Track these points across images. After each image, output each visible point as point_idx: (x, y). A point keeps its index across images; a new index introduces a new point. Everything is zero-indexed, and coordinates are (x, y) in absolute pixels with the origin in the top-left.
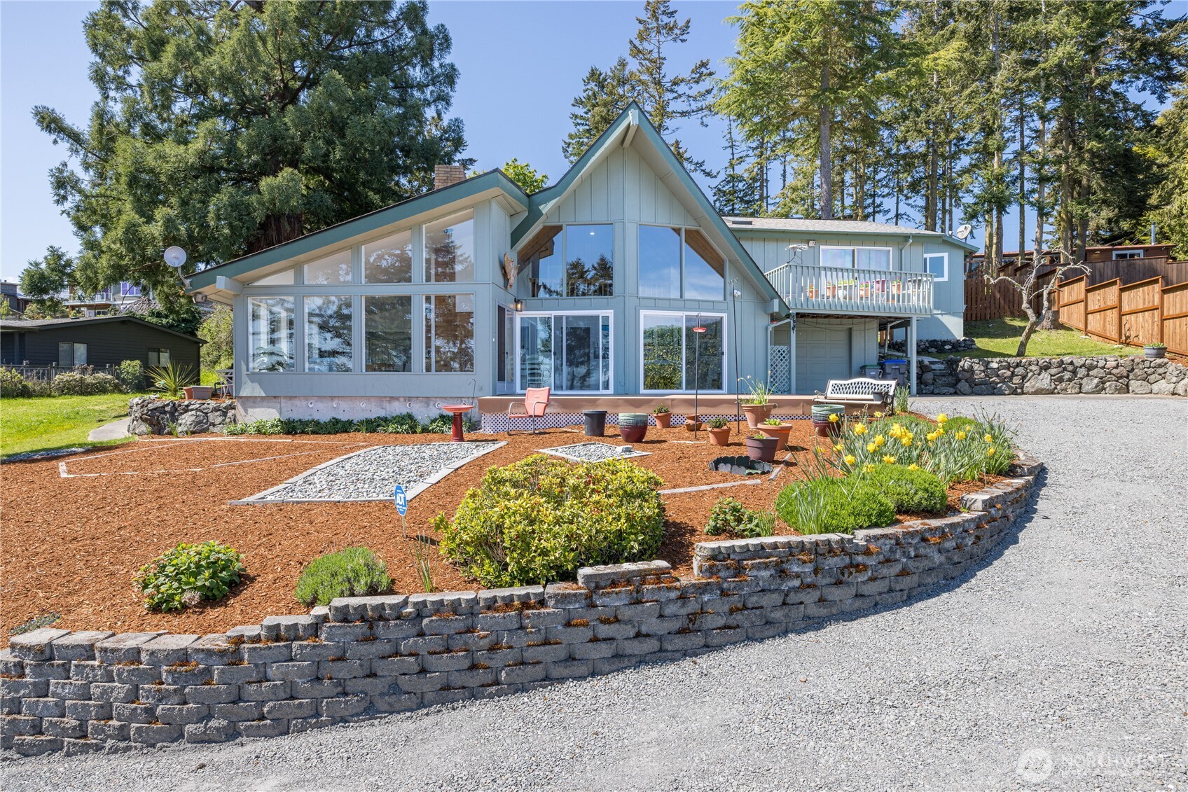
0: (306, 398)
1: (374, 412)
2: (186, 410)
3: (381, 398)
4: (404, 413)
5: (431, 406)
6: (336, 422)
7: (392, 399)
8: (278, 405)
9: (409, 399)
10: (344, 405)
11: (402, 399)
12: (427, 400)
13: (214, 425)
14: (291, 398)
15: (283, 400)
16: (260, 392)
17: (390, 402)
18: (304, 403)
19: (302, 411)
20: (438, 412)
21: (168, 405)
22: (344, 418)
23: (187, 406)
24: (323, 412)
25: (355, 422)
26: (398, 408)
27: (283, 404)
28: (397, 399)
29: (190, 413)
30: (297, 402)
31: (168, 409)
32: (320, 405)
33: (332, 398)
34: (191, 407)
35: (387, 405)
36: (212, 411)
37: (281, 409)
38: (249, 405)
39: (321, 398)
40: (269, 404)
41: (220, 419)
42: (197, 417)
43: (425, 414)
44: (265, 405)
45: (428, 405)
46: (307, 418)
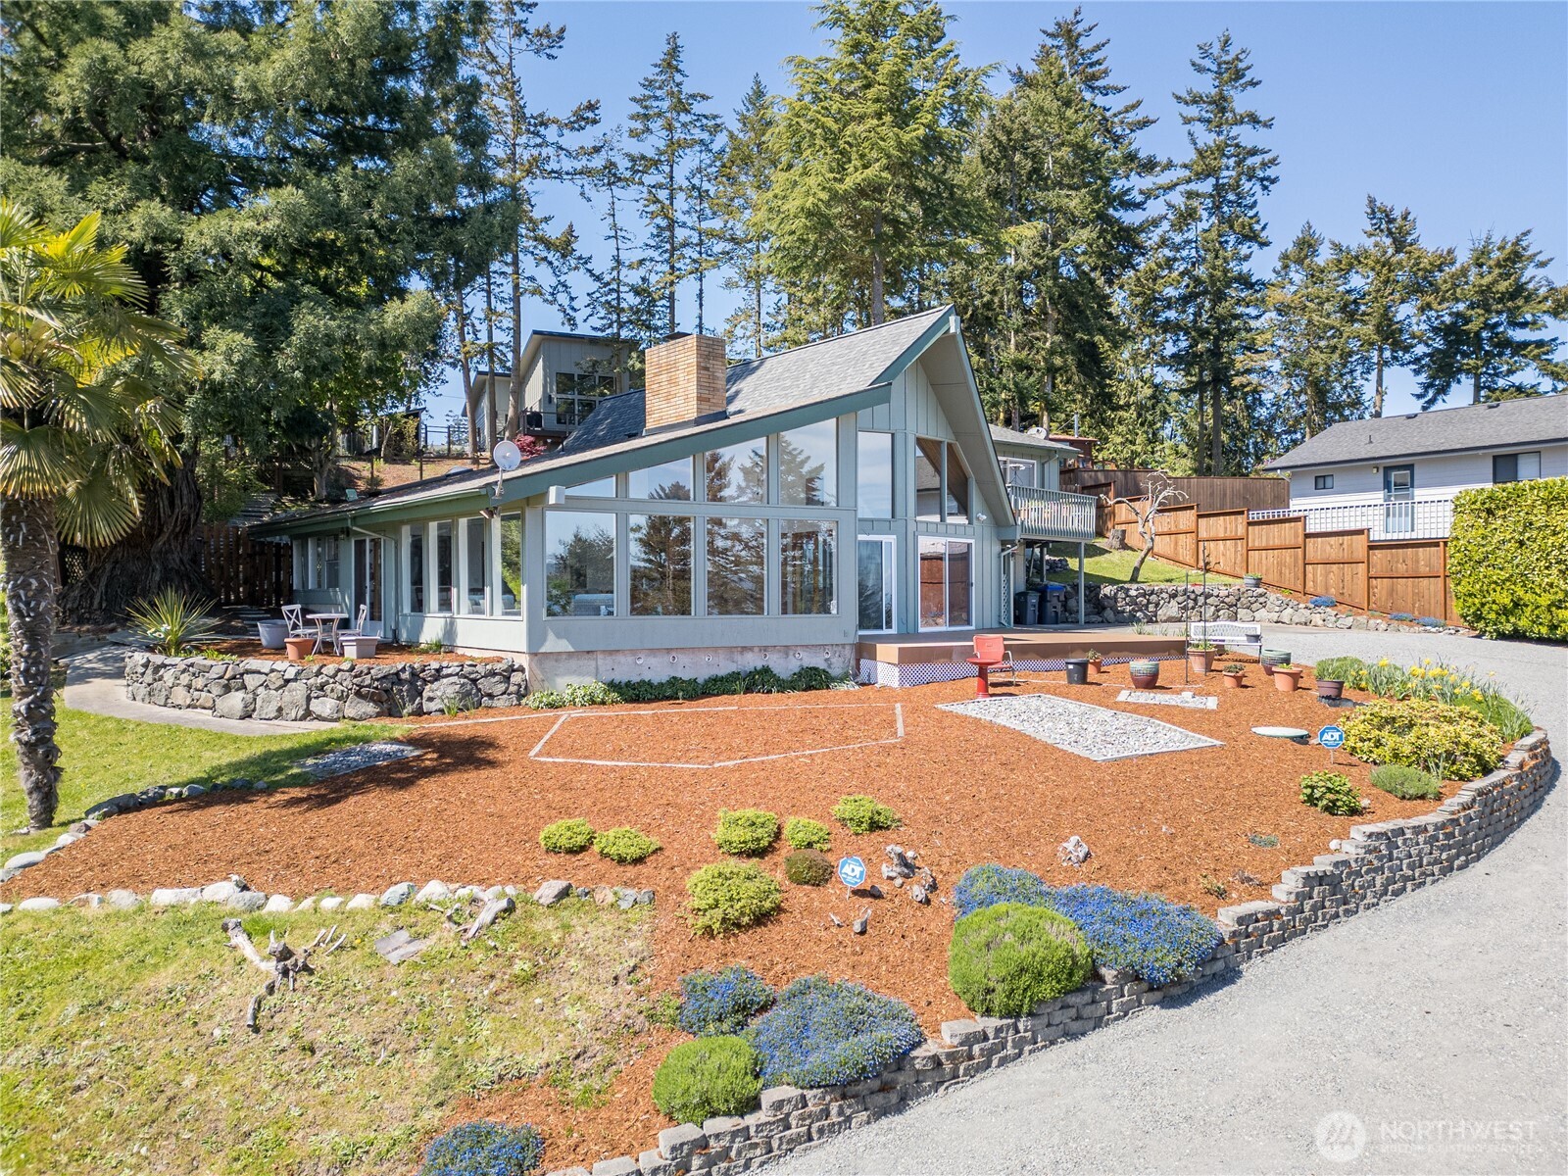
0: (634, 652)
1: (724, 668)
2: (438, 675)
3: (731, 649)
4: (759, 666)
5: (791, 657)
6: (674, 681)
7: (745, 649)
8: (593, 663)
9: (765, 649)
10: (683, 659)
11: (756, 650)
12: (786, 650)
13: (491, 696)
14: (611, 652)
15: (600, 656)
16: (564, 646)
17: (742, 653)
18: (630, 659)
19: (628, 670)
20: (799, 663)
21: (404, 670)
22: (685, 675)
23: (438, 671)
24: (657, 670)
25: (700, 681)
26: (752, 662)
27: (600, 662)
28: (751, 649)
29: (445, 681)
30: (621, 658)
31: (405, 676)
32: (653, 661)
33: (669, 650)
34: (445, 672)
35: (738, 657)
36: (485, 676)
37: (597, 668)
38: (549, 664)
39: (653, 651)
40: (581, 663)
41: (502, 687)
42: (463, 685)
43: (784, 667)
44: (573, 663)
45: (787, 654)
46: (635, 679)
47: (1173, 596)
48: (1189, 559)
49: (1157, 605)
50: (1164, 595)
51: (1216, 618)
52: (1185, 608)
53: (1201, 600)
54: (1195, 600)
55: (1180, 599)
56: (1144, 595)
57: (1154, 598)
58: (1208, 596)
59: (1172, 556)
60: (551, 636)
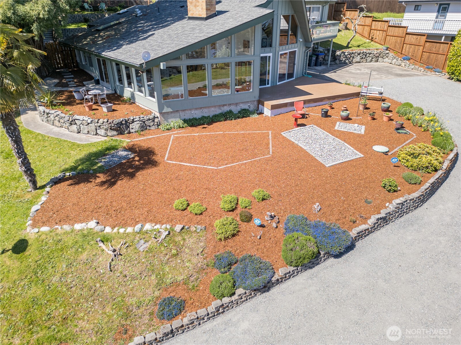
0: (191, 110)
1: (218, 111)
2: (133, 121)
3: (220, 106)
4: (228, 110)
5: (238, 106)
6: (203, 117)
7: (224, 105)
8: (179, 114)
9: (230, 105)
10: (206, 110)
11: (227, 105)
12: (236, 104)
13: (149, 126)
14: (184, 110)
15: (180, 112)
16: (170, 110)
17: (223, 106)
18: (190, 112)
19: (188, 115)
20: (240, 108)
21: (123, 120)
22: (206, 115)
24: (197, 114)
25: (211, 116)
26: (226, 109)
27: (181, 113)
28: (226, 105)
29: (135, 123)
30: (187, 112)
31: (124, 122)
32: (196, 112)
33: (201, 108)
34: (135, 120)
35: (222, 108)
36: (147, 120)
37: (180, 115)
38: (166, 115)
39: (196, 109)
40: (175, 114)
41: (152, 123)
42: (141, 124)
43: (235, 109)
44: (173, 115)
45: (237, 106)
46: (191, 118)
47: (359, 54)
48: (367, 36)
49: (353, 57)
50: (356, 54)
51: (371, 61)
52: (362, 58)
53: (368, 55)
54: (366, 55)
55: (361, 55)
56: (349, 54)
57: (353, 55)
58: (370, 54)
59: (361, 33)
60: (165, 107)
